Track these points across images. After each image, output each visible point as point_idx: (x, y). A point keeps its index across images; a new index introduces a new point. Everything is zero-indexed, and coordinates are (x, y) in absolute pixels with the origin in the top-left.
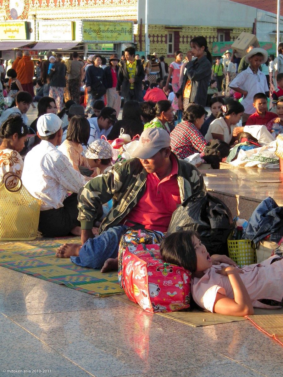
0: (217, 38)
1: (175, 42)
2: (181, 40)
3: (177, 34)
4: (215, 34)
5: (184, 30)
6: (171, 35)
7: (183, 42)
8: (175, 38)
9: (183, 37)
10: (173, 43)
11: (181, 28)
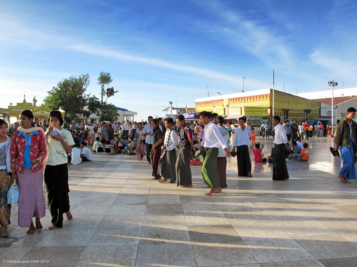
0: (305, 114)
1: (286, 116)
2: (289, 115)
3: (287, 113)
4: (303, 112)
5: (290, 111)
6: (284, 113)
7: (290, 116)
8: (286, 114)
9: (290, 114)
10: (285, 116)
11: (289, 110)
